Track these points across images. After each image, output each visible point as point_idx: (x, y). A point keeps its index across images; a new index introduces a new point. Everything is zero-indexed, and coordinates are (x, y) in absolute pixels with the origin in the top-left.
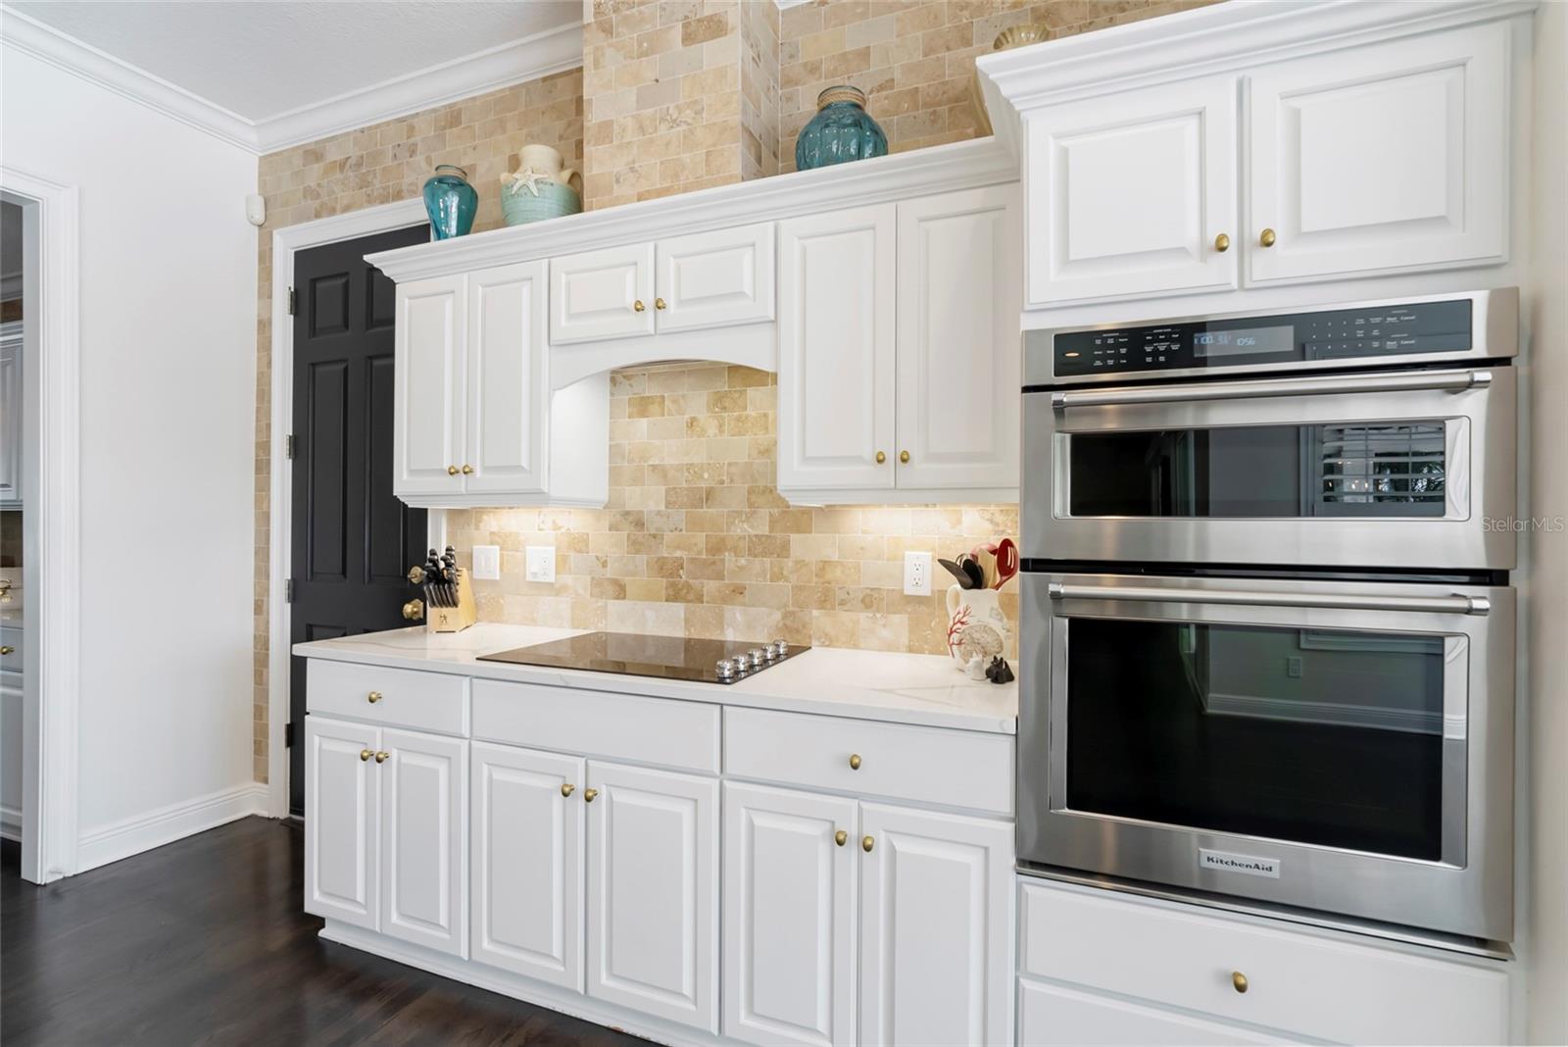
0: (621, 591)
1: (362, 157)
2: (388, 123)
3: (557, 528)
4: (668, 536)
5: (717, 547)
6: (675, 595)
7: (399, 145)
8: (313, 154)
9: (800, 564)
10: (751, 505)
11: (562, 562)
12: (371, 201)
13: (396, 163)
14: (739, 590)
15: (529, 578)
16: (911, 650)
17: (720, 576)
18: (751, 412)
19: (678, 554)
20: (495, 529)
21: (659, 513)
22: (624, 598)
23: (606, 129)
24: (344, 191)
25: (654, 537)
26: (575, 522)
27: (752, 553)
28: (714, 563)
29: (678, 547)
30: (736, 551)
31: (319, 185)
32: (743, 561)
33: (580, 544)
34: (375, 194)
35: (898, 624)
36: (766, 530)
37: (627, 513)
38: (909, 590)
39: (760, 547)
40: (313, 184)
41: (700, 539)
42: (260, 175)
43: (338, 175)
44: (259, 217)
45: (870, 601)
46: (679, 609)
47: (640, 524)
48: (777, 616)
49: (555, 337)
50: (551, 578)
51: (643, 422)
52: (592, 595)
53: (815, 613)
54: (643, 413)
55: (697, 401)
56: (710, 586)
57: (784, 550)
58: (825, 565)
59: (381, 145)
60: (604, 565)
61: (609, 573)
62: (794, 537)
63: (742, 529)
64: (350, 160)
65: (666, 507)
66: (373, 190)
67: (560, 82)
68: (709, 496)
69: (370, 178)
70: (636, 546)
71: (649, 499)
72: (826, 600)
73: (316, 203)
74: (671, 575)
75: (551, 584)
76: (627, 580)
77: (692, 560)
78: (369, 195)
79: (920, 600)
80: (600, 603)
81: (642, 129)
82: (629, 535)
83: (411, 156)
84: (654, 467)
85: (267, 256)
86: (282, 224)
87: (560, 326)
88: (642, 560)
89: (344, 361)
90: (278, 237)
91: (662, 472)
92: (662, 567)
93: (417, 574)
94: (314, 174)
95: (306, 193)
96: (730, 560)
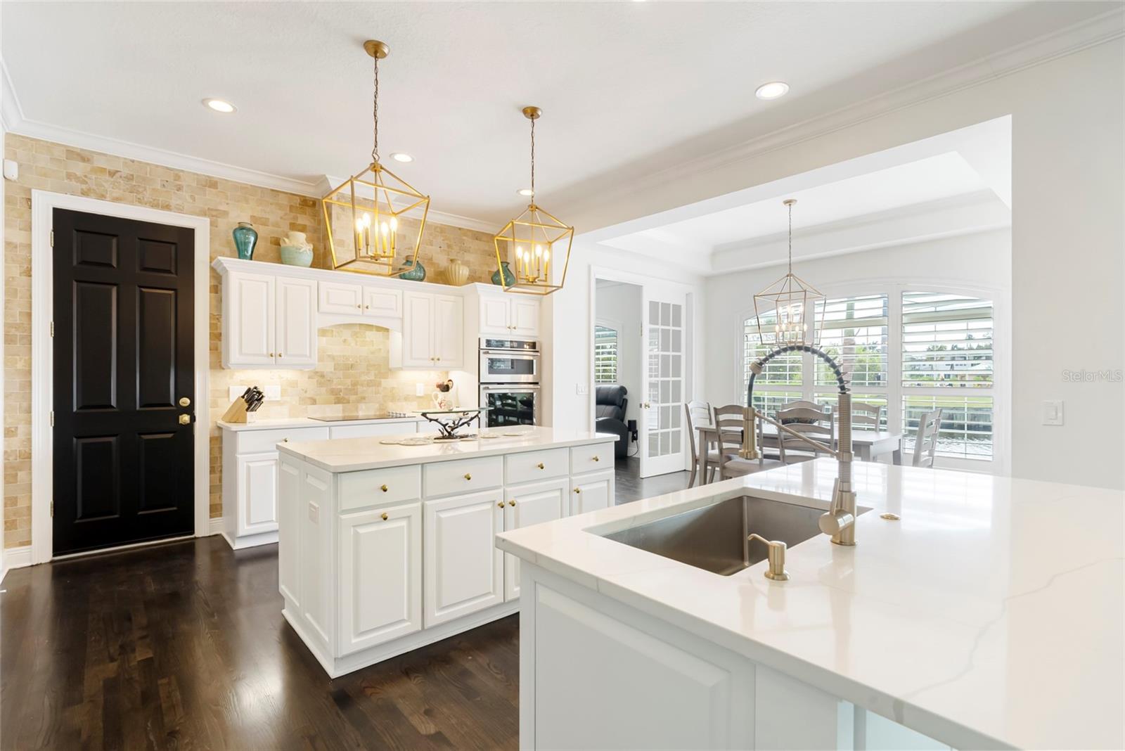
0: (314, 402)
1: (132, 175)
2: (157, 166)
4: (335, 381)
5: (355, 384)
6: (338, 401)
7: (167, 181)
8: (84, 157)
9: (385, 388)
10: (368, 370)
11: (284, 392)
12: (140, 202)
13: (165, 189)
14: (364, 398)
15: (267, 399)
17: (356, 394)
19: (339, 387)
21: (331, 372)
22: (316, 404)
24: (113, 188)
25: (329, 381)
26: (290, 376)
27: (368, 385)
28: (354, 389)
30: (362, 385)
31: (86, 177)
32: (365, 388)
33: (294, 384)
34: (146, 199)
35: (414, 405)
36: (373, 378)
37: (317, 372)
38: (418, 395)
39: (370, 384)
40: (80, 174)
41: (348, 382)
43: (107, 177)
44: (13, 174)
45: (406, 399)
46: (340, 406)
47: (323, 376)
48: (378, 405)
49: (321, 310)
50: (279, 399)
51: (325, 338)
52: (300, 404)
53: (391, 403)
54: (323, 336)
55: (347, 334)
56: (353, 398)
57: (379, 384)
58: (393, 388)
59: (150, 175)
60: (306, 392)
61: (308, 395)
62: (382, 380)
63: (364, 378)
64: (119, 173)
65: (335, 369)
66: (143, 198)
68: (352, 366)
69: (140, 190)
70: (320, 384)
71: (328, 368)
72: (393, 399)
73: (85, 187)
74: (336, 395)
75: (278, 401)
76: (317, 398)
77: (346, 389)
78: (139, 199)
79: (420, 397)
80: (305, 407)
82: (317, 381)
83: (178, 191)
84: (329, 356)
85: (21, 202)
86: (41, 187)
87: (323, 306)
88: (323, 390)
89: (115, 285)
90: (36, 195)
91: (332, 358)
92: (332, 392)
93: (185, 401)
94: (79, 168)
95: (69, 176)
96: (360, 388)
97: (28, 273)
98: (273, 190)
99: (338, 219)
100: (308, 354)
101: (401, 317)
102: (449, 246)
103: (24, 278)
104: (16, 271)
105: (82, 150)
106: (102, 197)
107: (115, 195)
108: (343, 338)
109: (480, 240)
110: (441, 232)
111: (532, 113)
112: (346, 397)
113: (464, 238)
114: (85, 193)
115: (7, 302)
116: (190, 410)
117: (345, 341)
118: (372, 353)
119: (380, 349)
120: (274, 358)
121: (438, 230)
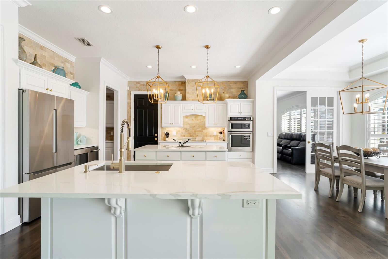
3: (176, 129)
5: (195, 131)
8: (138, 83)
9: (204, 133)
10: (199, 127)
11: (177, 133)
14: (198, 135)
15: (173, 135)
16: (214, 140)
17: (196, 134)
18: (199, 119)
20: (168, 130)
21: (189, 128)
23: (188, 92)
24: (143, 88)
26: (178, 129)
29: (191, 131)
30: (197, 132)
31: (139, 87)
33: (179, 131)
35: (213, 138)
36: (200, 130)
37: (185, 128)
38: (214, 135)
39: (200, 131)
40: (138, 86)
41: (193, 131)
42: (128, 84)
43: (143, 86)
44: (128, 89)
45: (211, 136)
47: (187, 129)
48: (202, 138)
50: (176, 135)
53: (205, 137)
54: (187, 118)
55: (193, 118)
56: (194, 135)
57: (202, 132)
58: (206, 133)
61: (183, 134)
62: (203, 130)
63: (198, 130)
64: (145, 85)
65: (190, 127)
67: (177, 82)
68: (194, 126)
70: (186, 131)
71: (188, 127)
72: (206, 136)
73: (139, 89)
75: (176, 136)
76: (185, 135)
77: (193, 133)
79: (215, 136)
81: (192, 93)
84: (188, 124)
85: (129, 94)
86: (133, 91)
87: (184, 110)
88: (187, 133)
89: (143, 109)
90: (132, 92)
91: (189, 124)
92: (189, 133)
93: (156, 135)
94: (138, 85)
95: (137, 87)
96: (197, 133)
97: (130, 108)
98: (175, 82)
99: (187, 86)
100: (179, 123)
101: (205, 112)
102: (225, 88)
103: (130, 109)
104: (129, 108)
105: (139, 81)
106: (142, 91)
107: (144, 90)
108: (192, 119)
109: (237, 84)
110: (222, 84)
111: (207, 47)
112: (193, 135)
113: (231, 84)
114: (139, 90)
115: (128, 114)
116: (157, 137)
117: (193, 119)
118: (200, 122)
119: (202, 121)
120: (171, 124)
121: (221, 83)
